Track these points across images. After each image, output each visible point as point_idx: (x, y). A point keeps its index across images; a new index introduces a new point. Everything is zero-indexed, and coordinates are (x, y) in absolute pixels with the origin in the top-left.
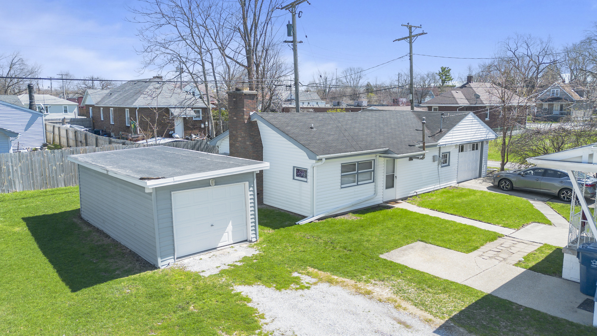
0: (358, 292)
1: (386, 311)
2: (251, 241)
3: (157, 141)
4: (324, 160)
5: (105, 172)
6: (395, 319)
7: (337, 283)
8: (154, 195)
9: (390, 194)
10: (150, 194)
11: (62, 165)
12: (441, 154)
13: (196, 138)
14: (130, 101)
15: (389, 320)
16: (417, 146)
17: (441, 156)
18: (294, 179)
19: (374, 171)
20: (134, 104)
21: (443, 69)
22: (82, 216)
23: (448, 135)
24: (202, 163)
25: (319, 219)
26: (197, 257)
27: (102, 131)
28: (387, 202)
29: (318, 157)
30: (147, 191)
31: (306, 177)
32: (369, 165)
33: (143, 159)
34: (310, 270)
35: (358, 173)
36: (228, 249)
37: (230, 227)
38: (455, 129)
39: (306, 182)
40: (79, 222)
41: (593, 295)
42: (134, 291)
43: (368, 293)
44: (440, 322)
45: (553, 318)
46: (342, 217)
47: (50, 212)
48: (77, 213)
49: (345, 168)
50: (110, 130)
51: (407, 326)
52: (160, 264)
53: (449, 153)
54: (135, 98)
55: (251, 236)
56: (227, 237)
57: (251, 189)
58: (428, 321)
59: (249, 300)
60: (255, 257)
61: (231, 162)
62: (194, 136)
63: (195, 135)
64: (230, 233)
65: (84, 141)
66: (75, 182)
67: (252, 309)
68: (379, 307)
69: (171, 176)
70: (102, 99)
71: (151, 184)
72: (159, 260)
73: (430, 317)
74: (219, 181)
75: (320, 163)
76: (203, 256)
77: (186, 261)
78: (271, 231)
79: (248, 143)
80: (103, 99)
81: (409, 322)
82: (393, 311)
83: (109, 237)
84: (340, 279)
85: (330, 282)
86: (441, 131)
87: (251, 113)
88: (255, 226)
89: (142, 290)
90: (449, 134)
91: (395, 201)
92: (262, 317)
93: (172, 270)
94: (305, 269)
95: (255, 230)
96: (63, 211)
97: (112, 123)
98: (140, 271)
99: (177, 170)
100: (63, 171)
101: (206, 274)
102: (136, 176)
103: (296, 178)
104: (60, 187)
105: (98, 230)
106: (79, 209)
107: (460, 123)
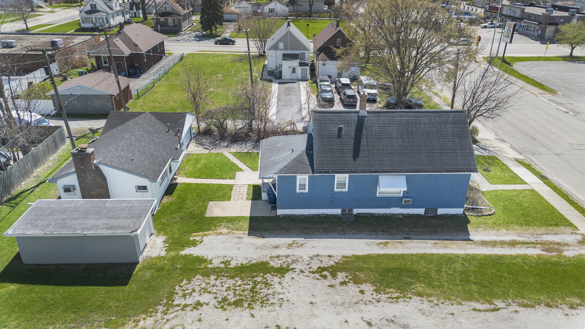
1: (231, 236)
2: (153, 234)
5: (84, 235)
6: (236, 237)
9: (171, 175)
10: (135, 236)
15: (235, 239)
16: (178, 148)
18: (137, 192)
22: (27, 263)
23: (183, 131)
25: (158, 207)
28: (171, 180)
29: (157, 181)
30: (133, 236)
34: (194, 234)
36: (151, 241)
37: (147, 232)
39: (147, 192)
41: (275, 203)
42: (150, 273)
43: (221, 233)
44: (247, 232)
45: (268, 217)
48: (18, 263)
51: (241, 238)
58: (244, 233)
59: (193, 255)
60: (167, 239)
64: (148, 235)
67: (197, 256)
68: (228, 236)
69: (139, 225)
71: (138, 233)
72: (139, 260)
73: (244, 232)
81: (240, 236)
82: (233, 235)
83: (78, 264)
84: (208, 233)
87: (95, 162)
88: (153, 227)
89: (152, 271)
91: (174, 178)
92: (203, 257)
93: (146, 260)
94: (192, 235)
101: (163, 255)
102: (120, 232)
105: (69, 264)
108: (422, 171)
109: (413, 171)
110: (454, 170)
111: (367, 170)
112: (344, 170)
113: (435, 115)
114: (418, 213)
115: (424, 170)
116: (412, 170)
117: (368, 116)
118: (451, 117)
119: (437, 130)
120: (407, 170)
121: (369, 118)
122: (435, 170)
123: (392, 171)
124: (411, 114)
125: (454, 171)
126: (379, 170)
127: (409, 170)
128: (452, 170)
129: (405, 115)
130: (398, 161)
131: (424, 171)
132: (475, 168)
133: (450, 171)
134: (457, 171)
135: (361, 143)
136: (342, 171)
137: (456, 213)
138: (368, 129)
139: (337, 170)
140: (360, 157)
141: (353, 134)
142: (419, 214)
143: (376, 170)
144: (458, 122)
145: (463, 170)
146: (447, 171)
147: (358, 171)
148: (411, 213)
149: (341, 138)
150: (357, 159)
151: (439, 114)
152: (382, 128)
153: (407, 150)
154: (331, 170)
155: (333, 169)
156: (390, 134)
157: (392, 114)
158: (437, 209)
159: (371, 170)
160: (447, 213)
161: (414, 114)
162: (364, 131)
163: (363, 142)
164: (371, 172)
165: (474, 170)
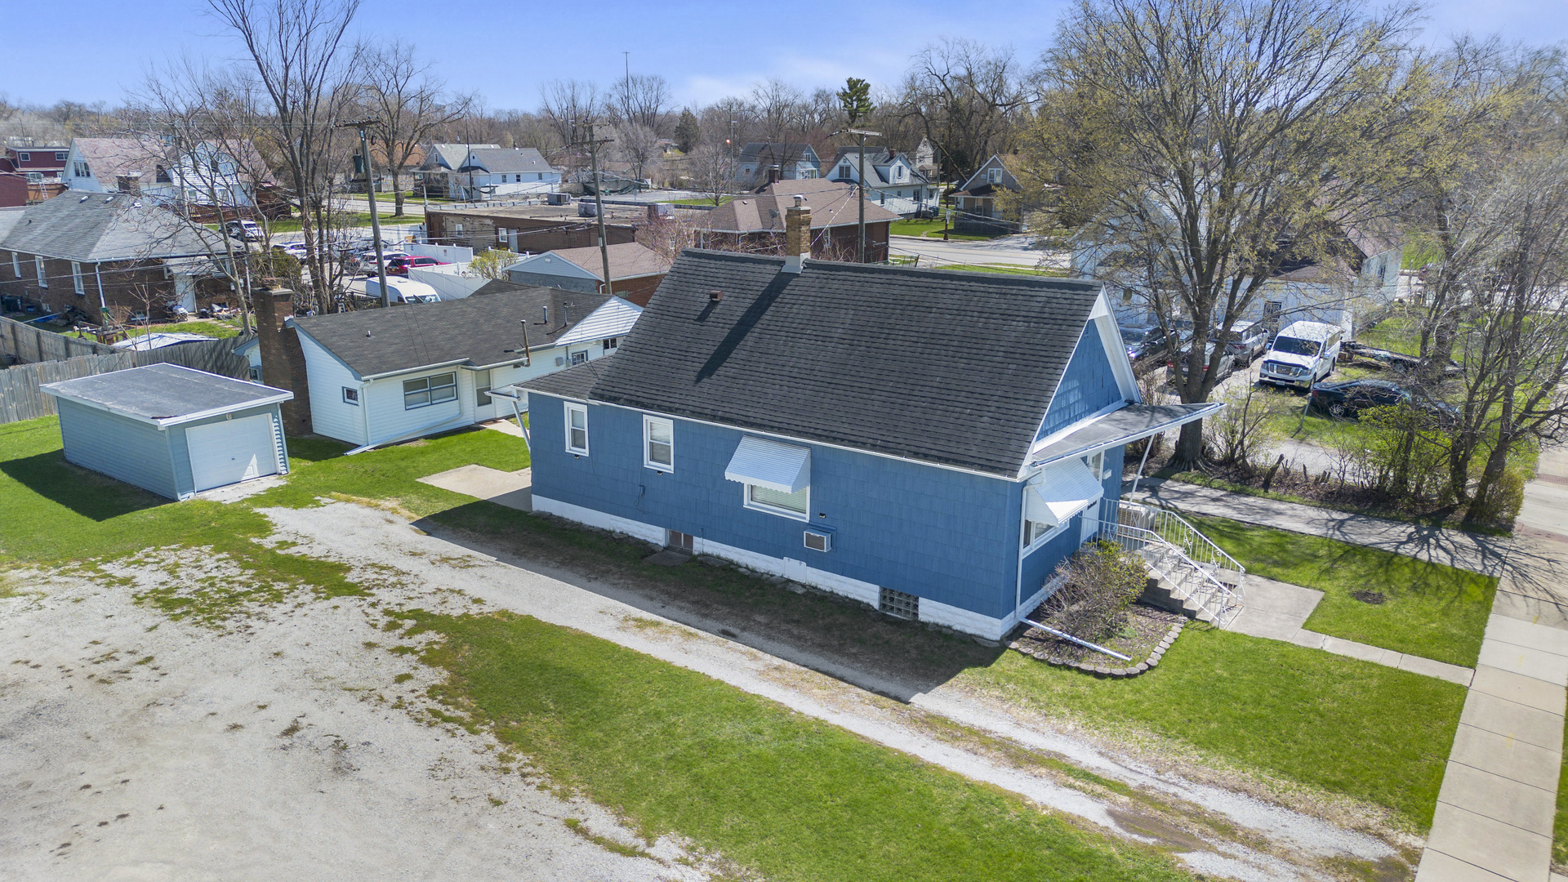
0: (369, 505)
1: (383, 515)
2: (281, 474)
3: (152, 342)
4: (372, 381)
6: (386, 519)
7: (354, 501)
8: (167, 434)
9: (485, 412)
10: (163, 431)
11: (12, 391)
12: (570, 355)
13: (220, 311)
14: (79, 247)
15: (381, 521)
16: (516, 351)
17: (570, 357)
18: (345, 401)
19: (456, 385)
20: (91, 256)
21: (852, 84)
22: (68, 458)
23: (574, 330)
24: (218, 394)
25: (374, 448)
26: (219, 490)
27: (21, 299)
28: (482, 423)
29: (363, 378)
30: (160, 429)
31: (356, 399)
32: (449, 380)
33: (146, 390)
34: (334, 493)
35: (430, 390)
36: (254, 482)
37: (254, 460)
38: (585, 321)
39: (358, 404)
40: (66, 465)
42: (158, 517)
43: (377, 506)
44: (419, 518)
45: (514, 510)
46: (407, 444)
47: (22, 456)
48: (59, 455)
49: (409, 386)
50: (39, 297)
51: (391, 522)
52: (180, 497)
53: (586, 351)
54: (90, 240)
55: (281, 468)
56: (252, 470)
57: (276, 420)
58: (412, 518)
59: (267, 516)
60: (281, 487)
61: (252, 393)
62: (217, 308)
63: (219, 305)
64: (256, 467)
65: (11, 336)
66: (33, 412)
67: (268, 522)
68: (377, 514)
69: (184, 414)
70: (12, 232)
71: (163, 423)
72: (179, 495)
73: (414, 516)
74: (235, 415)
75: (367, 384)
76: (224, 489)
77: (207, 494)
78: (310, 463)
79: (284, 357)
80: (15, 232)
81: (395, 520)
82: (389, 515)
83: (114, 479)
85: (348, 501)
86: (566, 325)
87: (286, 319)
88: (284, 458)
89: (165, 516)
90: (578, 328)
91: (495, 421)
92: (276, 526)
93: (193, 501)
94: (330, 492)
95: (285, 462)
96: (39, 453)
97: (42, 285)
98: (160, 505)
99: (190, 406)
100: (14, 400)
101: (227, 503)
102: (146, 415)
103: (347, 400)
104: (11, 420)
106: (62, 450)
107: (595, 313)
108: (843, 440)
109: (820, 436)
110: (941, 454)
111: (706, 411)
112: (653, 402)
113: (991, 290)
114: (860, 599)
115: (853, 438)
116: (819, 432)
117: (804, 275)
118: (1039, 299)
119: (969, 334)
120: (806, 430)
121: (803, 279)
122: (882, 444)
123: (765, 426)
124: (922, 279)
125: (939, 459)
126: (735, 417)
127: (812, 430)
128: (933, 452)
129: (901, 283)
130: (801, 402)
131: (849, 441)
132: (1015, 461)
133: (926, 457)
134: (947, 461)
135: (742, 342)
136: (649, 401)
137: (978, 633)
138: (779, 309)
139: (639, 399)
140: (714, 377)
141: (740, 313)
142: (860, 603)
143: (727, 415)
144: (1053, 316)
145: (969, 460)
146: (916, 455)
147: (684, 410)
148: (841, 593)
149: (704, 323)
150: (705, 380)
151: (1005, 289)
152: (819, 309)
153: (843, 377)
154: (625, 396)
155: (632, 393)
156: (828, 329)
157: (867, 275)
158: (917, 599)
159: (714, 413)
160: (946, 623)
161: (928, 280)
162: (768, 312)
163: (750, 339)
164: (714, 418)
165: (1008, 466)
